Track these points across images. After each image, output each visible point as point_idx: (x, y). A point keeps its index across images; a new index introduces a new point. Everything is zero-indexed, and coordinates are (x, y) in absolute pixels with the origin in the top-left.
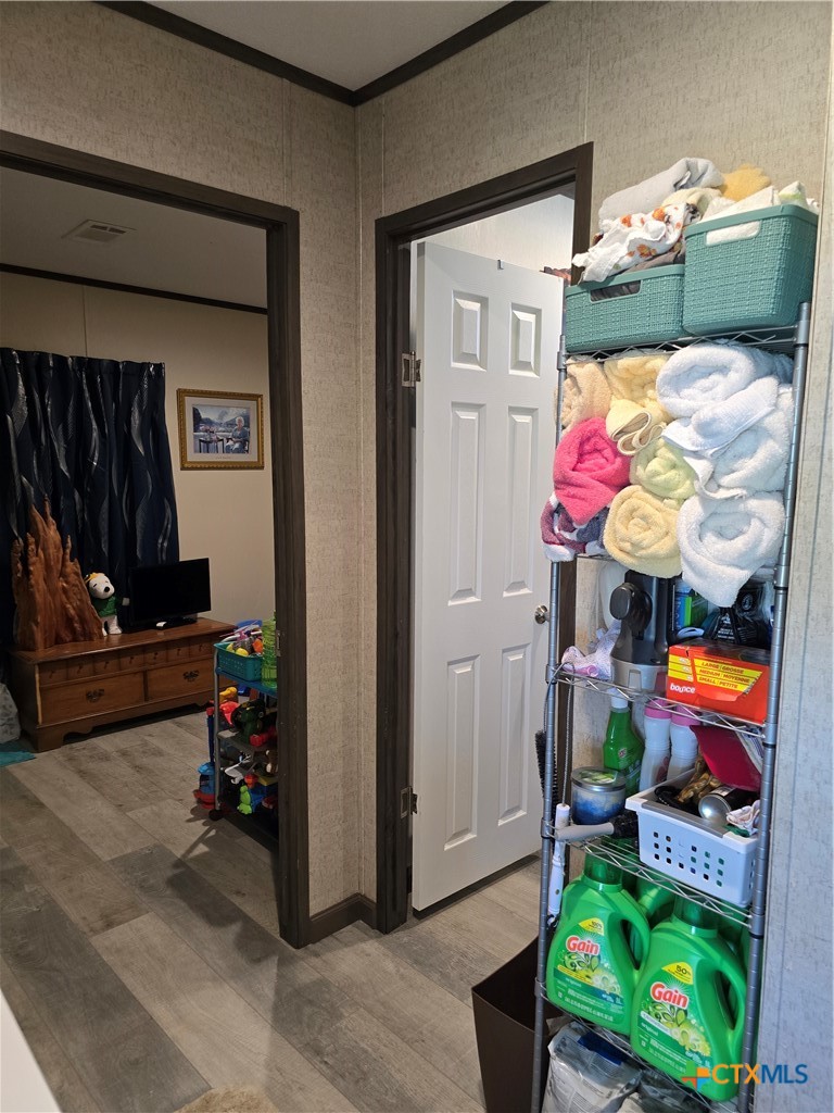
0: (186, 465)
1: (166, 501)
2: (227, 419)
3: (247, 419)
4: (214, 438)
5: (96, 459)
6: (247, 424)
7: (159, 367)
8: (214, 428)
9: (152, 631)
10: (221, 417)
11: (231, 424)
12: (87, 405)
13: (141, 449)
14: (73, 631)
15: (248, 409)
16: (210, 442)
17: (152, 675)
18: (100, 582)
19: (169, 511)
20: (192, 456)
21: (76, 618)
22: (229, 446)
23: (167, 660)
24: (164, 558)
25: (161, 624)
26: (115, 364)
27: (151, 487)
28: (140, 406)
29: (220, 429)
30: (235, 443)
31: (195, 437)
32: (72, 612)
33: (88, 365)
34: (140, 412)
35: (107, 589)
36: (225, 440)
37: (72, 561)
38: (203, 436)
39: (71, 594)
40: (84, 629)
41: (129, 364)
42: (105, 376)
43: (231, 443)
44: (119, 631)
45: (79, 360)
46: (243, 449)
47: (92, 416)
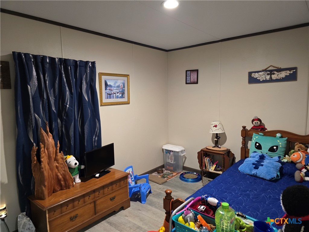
0: (102, 104)
1: (97, 120)
2: (117, 85)
3: (124, 84)
4: (112, 92)
5: (68, 104)
6: (124, 87)
7: (93, 63)
8: (112, 89)
9: (94, 179)
10: (115, 84)
11: (118, 87)
12: (64, 80)
13: (86, 98)
14: (61, 185)
15: (124, 80)
16: (111, 94)
17: (98, 202)
18: (72, 160)
19: (98, 124)
20: (105, 100)
21: (62, 179)
22: (117, 96)
23: (104, 194)
24: (96, 144)
25: (97, 175)
26: (76, 62)
27: (90, 115)
28: (86, 80)
29: (115, 89)
30: (120, 94)
31: (106, 92)
32: (60, 177)
33: (64, 62)
34: (86, 82)
35: (76, 164)
36: (116, 93)
37: (60, 152)
38: (109, 92)
39: (60, 168)
40: (66, 184)
41: (81, 61)
42: (71, 67)
43: (118, 94)
44: (80, 181)
45: (60, 59)
46: (122, 97)
47: (66, 85)
